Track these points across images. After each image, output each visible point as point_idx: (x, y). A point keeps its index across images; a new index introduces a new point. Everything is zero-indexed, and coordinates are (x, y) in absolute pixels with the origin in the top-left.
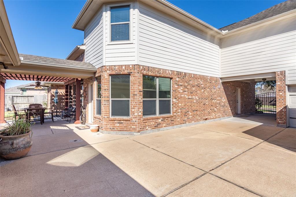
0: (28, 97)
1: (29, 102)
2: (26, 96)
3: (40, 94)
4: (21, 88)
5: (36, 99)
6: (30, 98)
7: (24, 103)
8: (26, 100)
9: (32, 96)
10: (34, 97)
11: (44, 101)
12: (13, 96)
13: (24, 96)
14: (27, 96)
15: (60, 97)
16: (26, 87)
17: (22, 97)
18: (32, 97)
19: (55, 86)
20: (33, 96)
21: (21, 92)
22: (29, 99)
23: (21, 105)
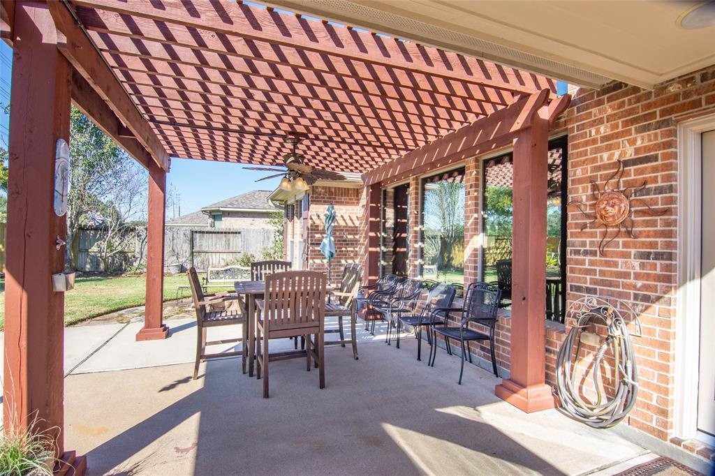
0: (227, 235)
1: (229, 248)
2: (222, 233)
3: (253, 227)
4: (211, 212)
5: (247, 239)
6: (231, 239)
7: (217, 250)
8: (224, 243)
9: (236, 233)
10: (242, 233)
11: (265, 246)
12: (194, 230)
13: (218, 233)
14: (225, 233)
15: (338, 234)
16: (221, 209)
17: (214, 233)
18: (237, 235)
19: (323, 191)
20: (239, 233)
21: (210, 220)
22: (229, 240)
23: (210, 257)
